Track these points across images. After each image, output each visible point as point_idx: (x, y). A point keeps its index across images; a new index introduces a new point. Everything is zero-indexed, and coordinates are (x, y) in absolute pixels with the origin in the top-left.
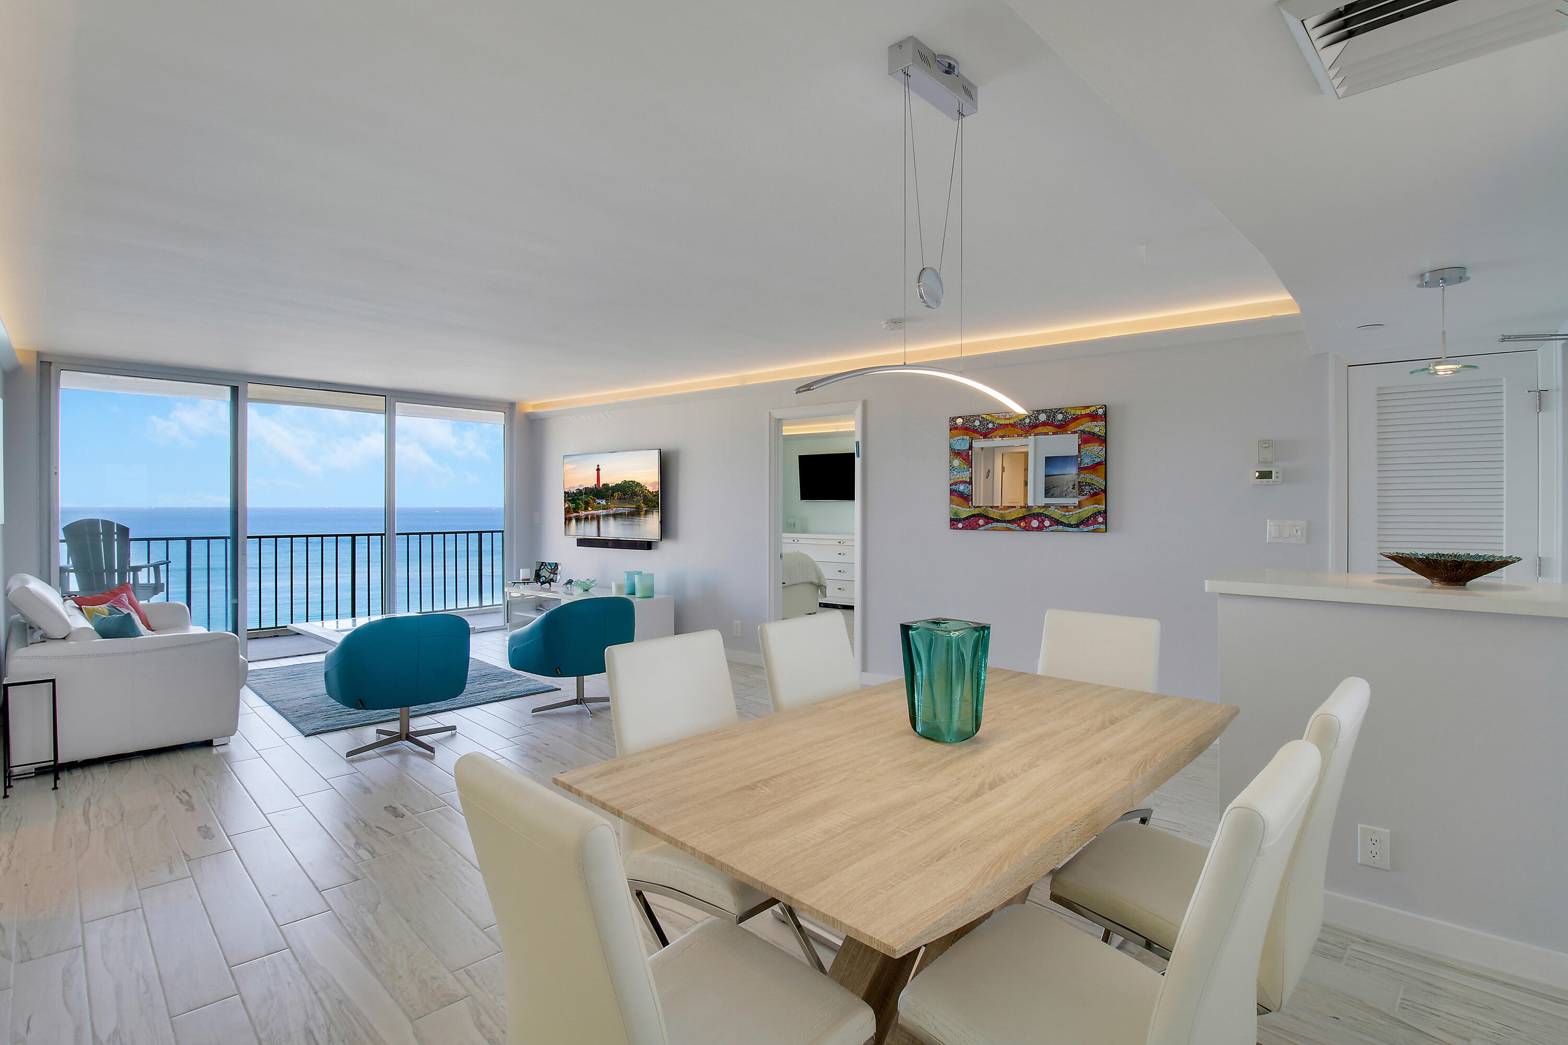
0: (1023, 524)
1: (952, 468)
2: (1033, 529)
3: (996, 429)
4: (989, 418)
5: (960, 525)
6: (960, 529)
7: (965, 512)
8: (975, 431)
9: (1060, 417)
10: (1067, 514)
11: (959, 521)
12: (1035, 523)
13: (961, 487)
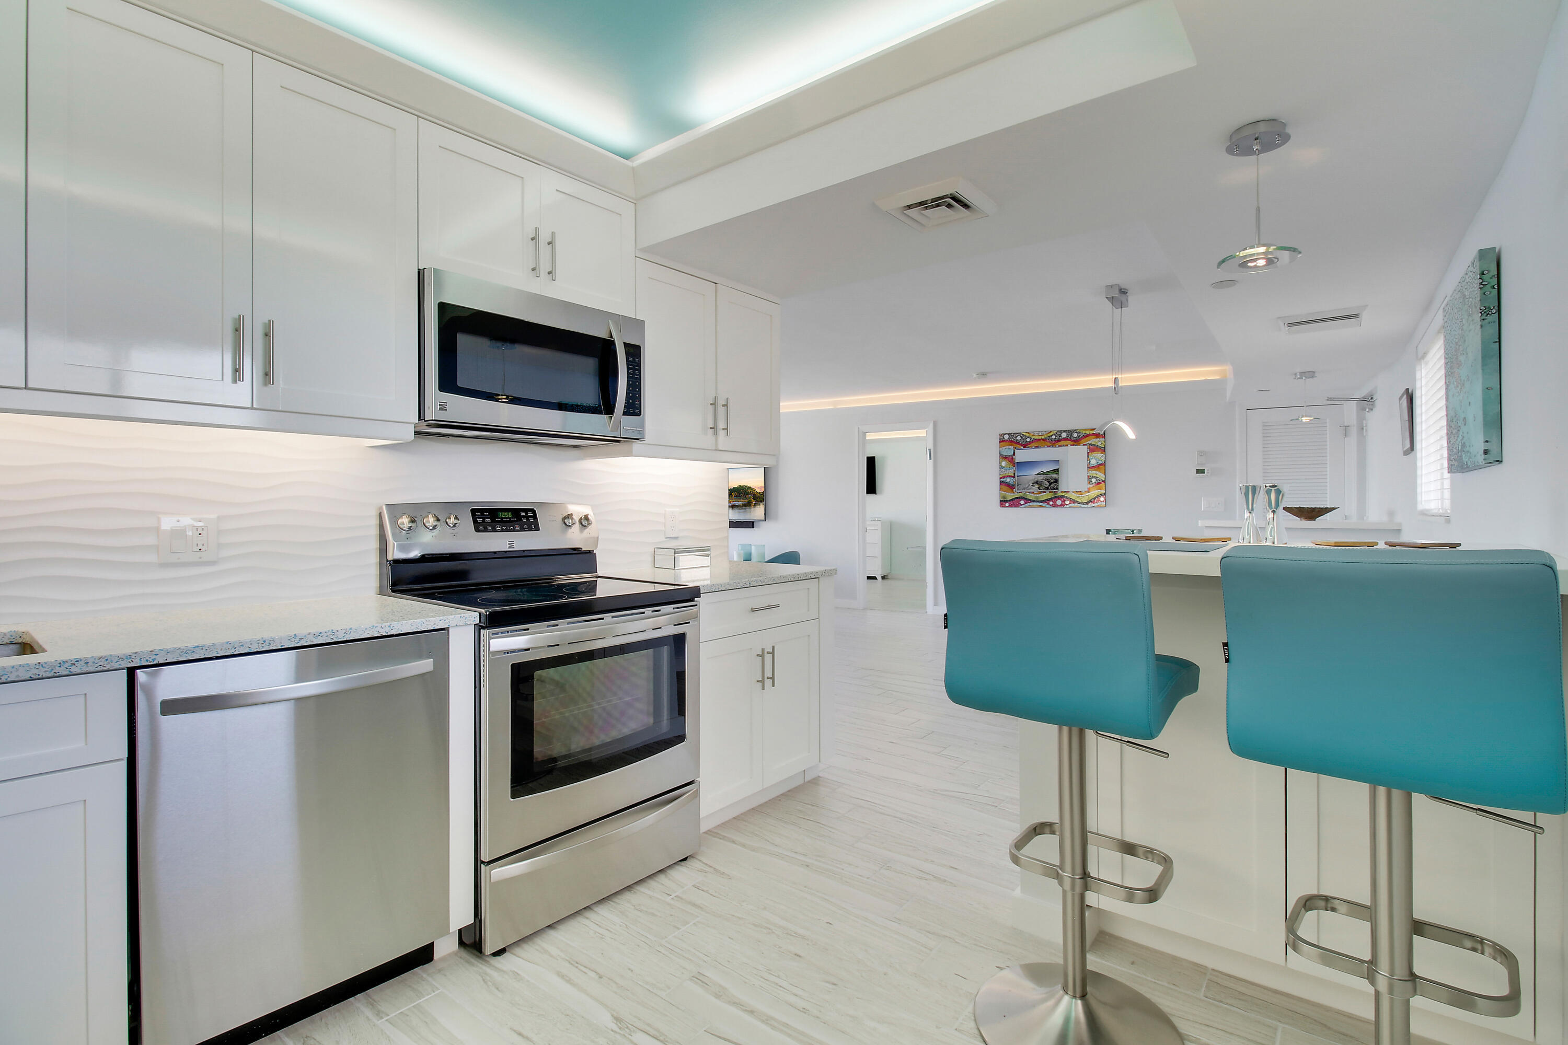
0: (1051, 503)
1: (1001, 467)
2: (1058, 506)
3: (1032, 442)
4: (1027, 435)
5: (1007, 505)
6: (1007, 507)
7: (1010, 496)
8: (1017, 443)
9: (1075, 435)
10: (1080, 496)
11: (1006, 501)
12: (1059, 502)
13: (1008, 480)
